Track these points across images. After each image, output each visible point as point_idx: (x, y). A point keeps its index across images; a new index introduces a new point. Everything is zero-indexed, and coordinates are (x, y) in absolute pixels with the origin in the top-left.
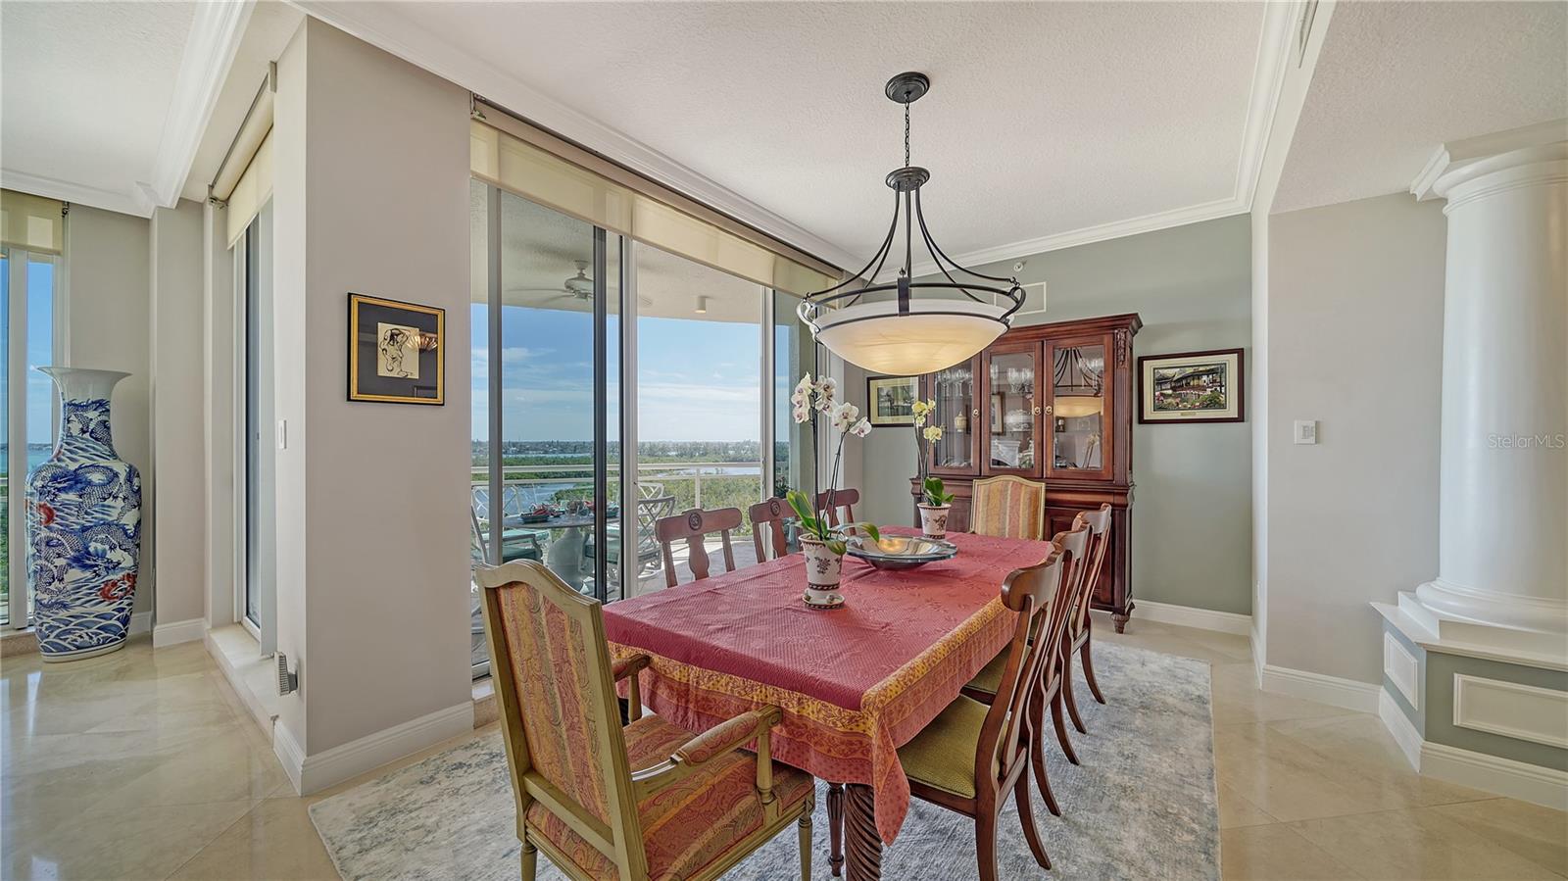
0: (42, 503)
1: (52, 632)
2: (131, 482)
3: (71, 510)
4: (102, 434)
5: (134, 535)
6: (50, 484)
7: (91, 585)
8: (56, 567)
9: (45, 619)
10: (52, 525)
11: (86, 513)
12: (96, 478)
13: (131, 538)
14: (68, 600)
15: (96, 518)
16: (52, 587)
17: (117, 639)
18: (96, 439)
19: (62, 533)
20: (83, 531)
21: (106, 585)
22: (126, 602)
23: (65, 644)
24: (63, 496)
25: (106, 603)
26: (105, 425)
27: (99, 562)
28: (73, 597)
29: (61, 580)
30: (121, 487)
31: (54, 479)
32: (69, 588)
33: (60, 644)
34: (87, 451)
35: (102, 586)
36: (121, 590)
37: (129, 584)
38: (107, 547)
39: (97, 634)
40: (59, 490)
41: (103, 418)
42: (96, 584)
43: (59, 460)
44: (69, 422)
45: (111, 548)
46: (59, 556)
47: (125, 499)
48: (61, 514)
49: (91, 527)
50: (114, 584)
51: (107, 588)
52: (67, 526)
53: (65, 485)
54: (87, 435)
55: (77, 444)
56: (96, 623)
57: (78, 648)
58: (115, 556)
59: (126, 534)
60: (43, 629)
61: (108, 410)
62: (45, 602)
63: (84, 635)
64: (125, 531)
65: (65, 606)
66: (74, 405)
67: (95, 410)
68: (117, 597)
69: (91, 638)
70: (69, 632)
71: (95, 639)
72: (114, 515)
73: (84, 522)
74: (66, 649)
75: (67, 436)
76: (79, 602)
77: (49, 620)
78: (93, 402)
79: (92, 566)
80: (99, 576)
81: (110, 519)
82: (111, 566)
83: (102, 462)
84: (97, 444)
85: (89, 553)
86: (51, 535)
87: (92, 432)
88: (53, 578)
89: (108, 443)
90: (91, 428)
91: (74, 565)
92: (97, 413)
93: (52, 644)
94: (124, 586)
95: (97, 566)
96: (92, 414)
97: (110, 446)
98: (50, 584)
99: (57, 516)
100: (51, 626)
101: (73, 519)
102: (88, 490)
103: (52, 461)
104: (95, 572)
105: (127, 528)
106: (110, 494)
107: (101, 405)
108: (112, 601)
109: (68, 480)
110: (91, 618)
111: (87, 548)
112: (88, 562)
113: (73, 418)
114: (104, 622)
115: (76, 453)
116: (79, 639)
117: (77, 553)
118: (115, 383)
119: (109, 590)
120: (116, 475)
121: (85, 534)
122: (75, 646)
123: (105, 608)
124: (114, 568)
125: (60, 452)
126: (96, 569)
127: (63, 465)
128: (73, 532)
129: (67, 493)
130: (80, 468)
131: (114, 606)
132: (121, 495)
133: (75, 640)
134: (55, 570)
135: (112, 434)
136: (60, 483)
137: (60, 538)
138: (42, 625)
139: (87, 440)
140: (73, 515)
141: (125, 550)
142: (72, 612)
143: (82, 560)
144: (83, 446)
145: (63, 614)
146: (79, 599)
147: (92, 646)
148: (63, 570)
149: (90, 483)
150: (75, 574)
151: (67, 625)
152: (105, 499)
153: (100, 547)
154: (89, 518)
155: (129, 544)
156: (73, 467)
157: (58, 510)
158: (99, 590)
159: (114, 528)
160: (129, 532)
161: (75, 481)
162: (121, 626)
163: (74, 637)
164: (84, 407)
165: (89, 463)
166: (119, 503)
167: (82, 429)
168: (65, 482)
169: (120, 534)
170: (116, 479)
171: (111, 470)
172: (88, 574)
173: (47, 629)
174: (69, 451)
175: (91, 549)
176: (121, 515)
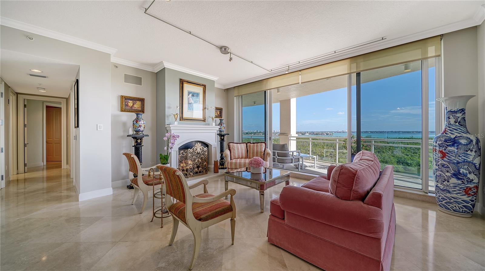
0: (441, 150)
1: (444, 200)
2: (478, 144)
3: (453, 154)
4: (462, 123)
5: (479, 169)
6: (444, 143)
7: (461, 187)
8: (446, 176)
9: (441, 195)
10: (445, 159)
11: (459, 156)
12: (463, 141)
13: (478, 170)
14: (451, 190)
15: (463, 159)
16: (444, 183)
17: (470, 213)
18: (461, 125)
19: (449, 163)
20: (458, 164)
21: (467, 188)
22: (475, 198)
23: (449, 207)
24: (449, 148)
25: (467, 196)
26: (464, 119)
27: (464, 178)
28: (453, 189)
29: (448, 182)
30: (473, 146)
31: (446, 141)
32: (452, 185)
33: (447, 207)
34: (458, 130)
35: (465, 188)
36: (473, 192)
37: (476, 190)
38: (468, 172)
39: (462, 208)
40: (448, 145)
41: (463, 116)
42: (463, 187)
43: (446, 134)
44: (449, 118)
45: (469, 173)
46: (448, 172)
47: (475, 152)
48: (449, 155)
49: (461, 162)
50: (470, 189)
51: (467, 190)
52: (451, 160)
53: (450, 144)
54: (457, 124)
55: (453, 127)
56: (462, 203)
57: (454, 211)
58: (472, 176)
59: (476, 167)
60: (440, 198)
61: (465, 113)
62: (442, 188)
63: (457, 207)
64: (475, 166)
65: (449, 192)
66: (452, 111)
67: (460, 113)
68: (471, 195)
69: (460, 209)
70: (451, 203)
71: (461, 210)
72: (470, 159)
73: (458, 160)
74: (449, 209)
75: (448, 124)
76: (455, 192)
77: (443, 195)
78: (460, 110)
79: (461, 179)
80: (464, 184)
81: (469, 160)
82: (469, 180)
83: (465, 135)
84: (462, 127)
85: (460, 173)
86: (444, 163)
87: (459, 122)
88: (445, 180)
89: (465, 127)
90: (459, 120)
91: (454, 176)
92: (461, 114)
93: (443, 205)
94: (474, 191)
95: (463, 179)
96: (459, 115)
97: (466, 128)
98: (444, 182)
99: (447, 156)
100: (443, 198)
101: (453, 158)
102: (460, 146)
103: (443, 134)
104: (462, 181)
105: (476, 165)
106: (469, 149)
107: (463, 111)
108: (469, 196)
109: (451, 142)
110: (460, 200)
111: (459, 171)
112: (459, 177)
113: (451, 117)
114: (466, 204)
115: (453, 131)
116: (455, 207)
117: (455, 172)
118: (468, 100)
119: (468, 191)
120: (472, 141)
121: (458, 165)
122: (453, 209)
123: (465, 198)
124: (470, 182)
125: (445, 130)
126: (463, 180)
127: (449, 136)
128: (454, 163)
129: (451, 147)
130: (456, 137)
131: (470, 198)
132: (474, 150)
133: (453, 207)
134: (446, 177)
135: (466, 123)
136: (448, 143)
137: (448, 165)
138: (440, 196)
139: (457, 125)
140: (454, 156)
141: (475, 175)
142: (452, 195)
143: (457, 175)
144: (456, 128)
145: (448, 195)
146: (455, 191)
147: (460, 212)
148: (449, 178)
149: (461, 144)
150: (454, 180)
151: (450, 200)
152: (467, 151)
153: (465, 171)
154: (460, 158)
155: (477, 173)
156: (453, 136)
157: (447, 153)
158: (464, 190)
159: (471, 164)
160: (477, 167)
161: (454, 142)
162: (472, 207)
163: (452, 206)
164: (455, 112)
165: (459, 135)
166: (473, 153)
167: (455, 121)
168: (450, 142)
169: (473, 167)
170: (472, 143)
171: (469, 139)
172: (460, 182)
173: (441, 198)
174: (450, 130)
175: (461, 172)
176: (474, 158)
